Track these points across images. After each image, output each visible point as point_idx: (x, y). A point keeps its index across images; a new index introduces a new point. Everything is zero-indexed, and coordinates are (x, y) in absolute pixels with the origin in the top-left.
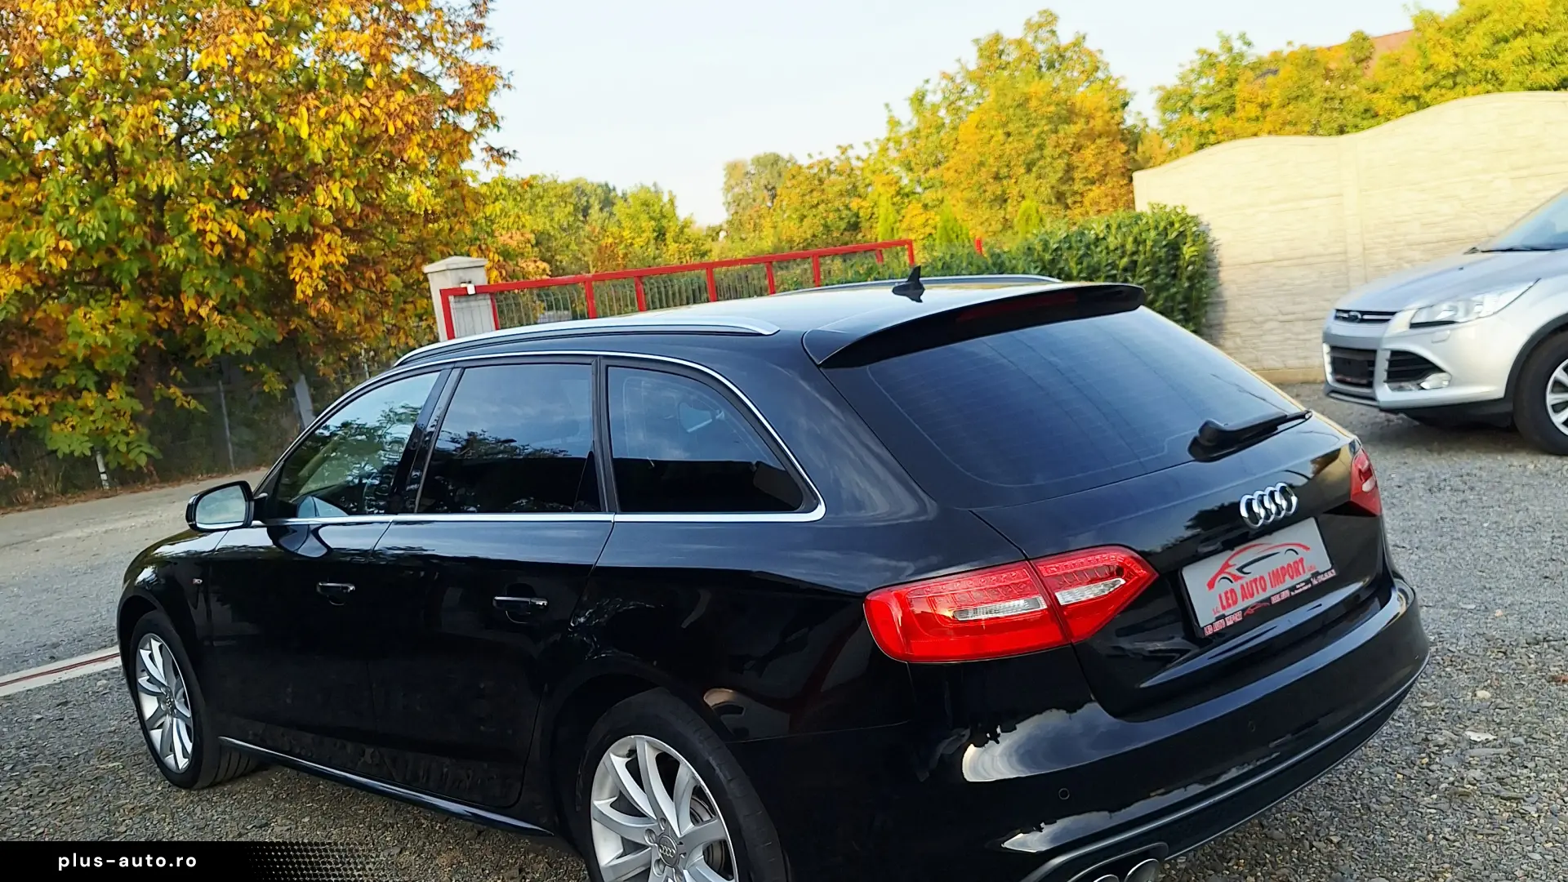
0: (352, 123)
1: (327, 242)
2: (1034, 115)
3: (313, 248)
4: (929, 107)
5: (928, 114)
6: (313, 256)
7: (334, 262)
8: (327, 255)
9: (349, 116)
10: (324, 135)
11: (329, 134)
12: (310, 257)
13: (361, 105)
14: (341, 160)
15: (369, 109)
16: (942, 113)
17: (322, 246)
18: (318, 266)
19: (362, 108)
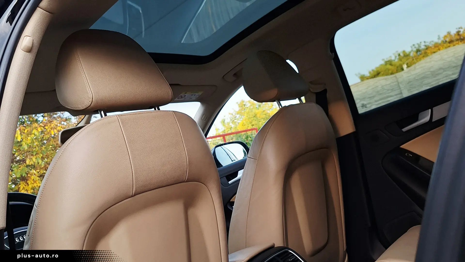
0: (38, 133)
1: (32, 179)
2: (259, 118)
3: (28, 182)
4: (226, 123)
5: (227, 125)
6: (28, 185)
7: (36, 186)
8: (33, 184)
9: (36, 131)
10: (27, 138)
11: (29, 138)
12: (27, 186)
13: (40, 126)
14: (35, 148)
15: (44, 127)
16: (231, 124)
17: (31, 181)
18: (30, 189)
19: (41, 127)
